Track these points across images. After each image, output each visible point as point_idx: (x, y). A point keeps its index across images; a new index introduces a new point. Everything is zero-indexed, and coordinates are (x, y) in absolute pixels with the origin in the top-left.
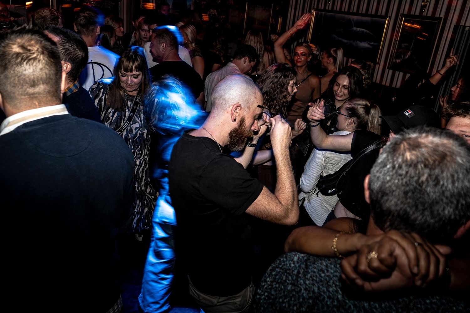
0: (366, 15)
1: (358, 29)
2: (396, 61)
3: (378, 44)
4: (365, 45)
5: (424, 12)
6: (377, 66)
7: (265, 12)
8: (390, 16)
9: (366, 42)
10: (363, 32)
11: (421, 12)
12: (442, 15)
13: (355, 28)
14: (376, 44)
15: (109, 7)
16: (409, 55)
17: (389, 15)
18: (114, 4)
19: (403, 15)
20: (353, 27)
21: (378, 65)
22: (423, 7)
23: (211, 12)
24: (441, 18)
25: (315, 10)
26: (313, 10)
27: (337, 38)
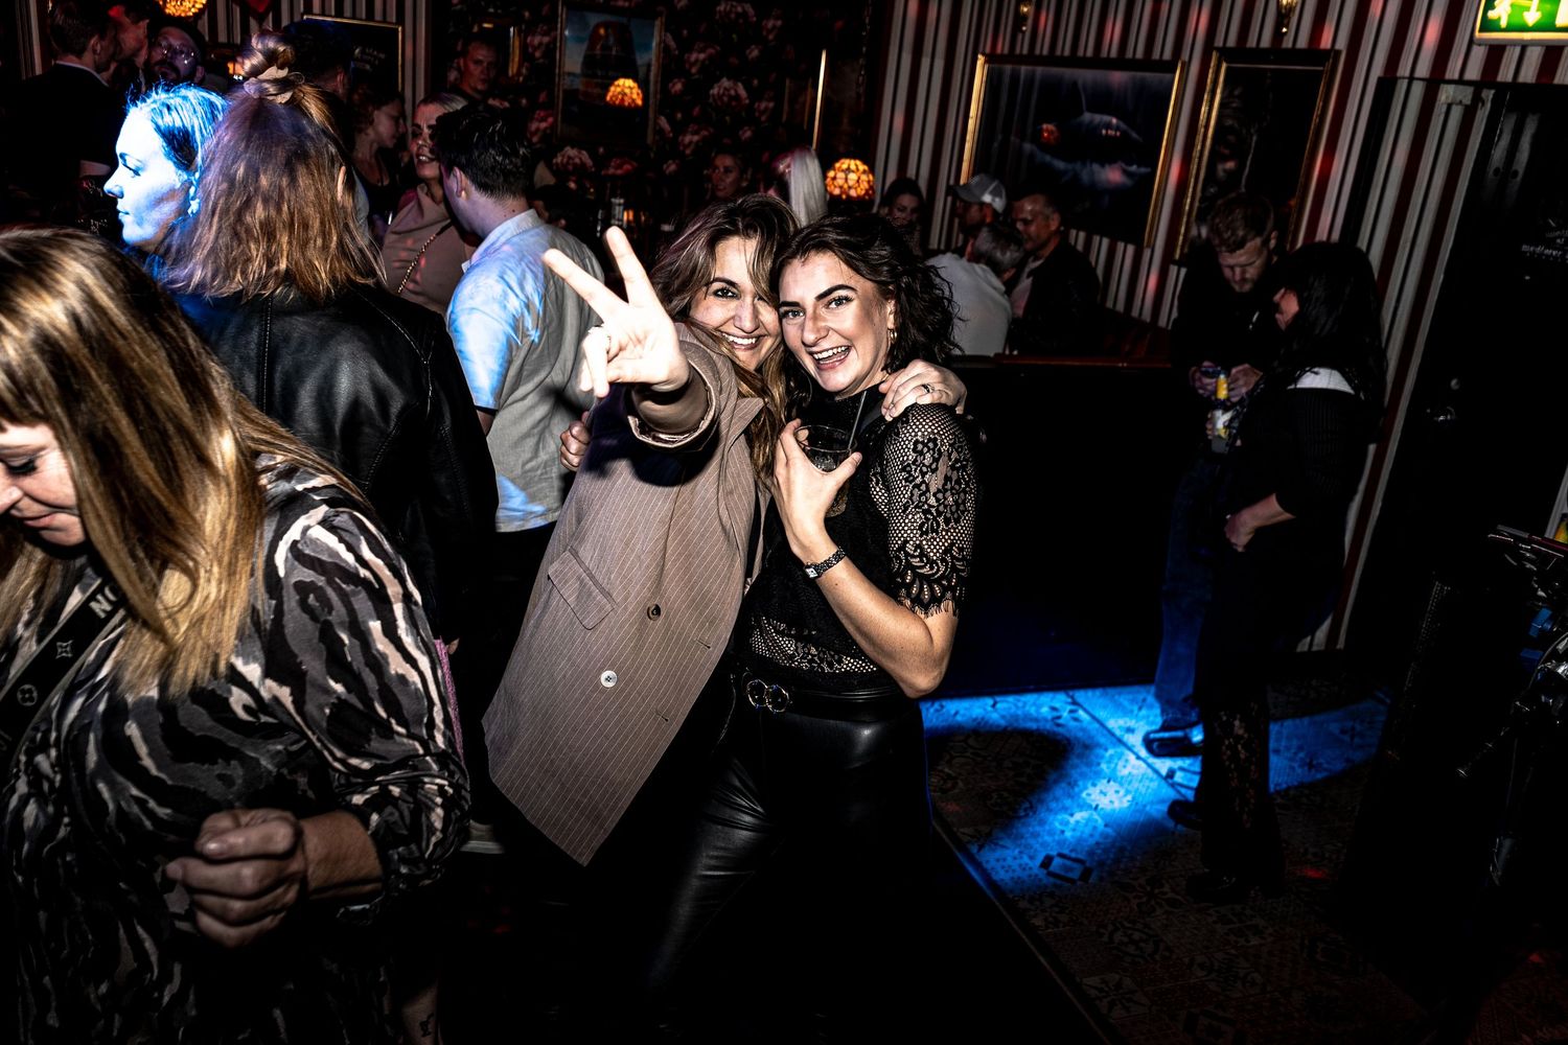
0: (1121, 63)
1: (1098, 118)
2: (1199, 234)
3: (1148, 169)
4: (1113, 175)
5: (1286, 33)
6: (1147, 253)
8: (1186, 59)
9: (1116, 165)
10: (1108, 127)
11: (1278, 36)
12: (1341, 44)
13: (1087, 117)
14: (1143, 170)
15: (368, 67)
17: (1184, 55)
18: (382, 56)
19: (1226, 54)
20: (1081, 113)
21: (1150, 251)
22: (1284, 17)
23: (725, 89)
24: (1338, 53)
25: (990, 59)
26: (981, 59)
27: (1041, 157)
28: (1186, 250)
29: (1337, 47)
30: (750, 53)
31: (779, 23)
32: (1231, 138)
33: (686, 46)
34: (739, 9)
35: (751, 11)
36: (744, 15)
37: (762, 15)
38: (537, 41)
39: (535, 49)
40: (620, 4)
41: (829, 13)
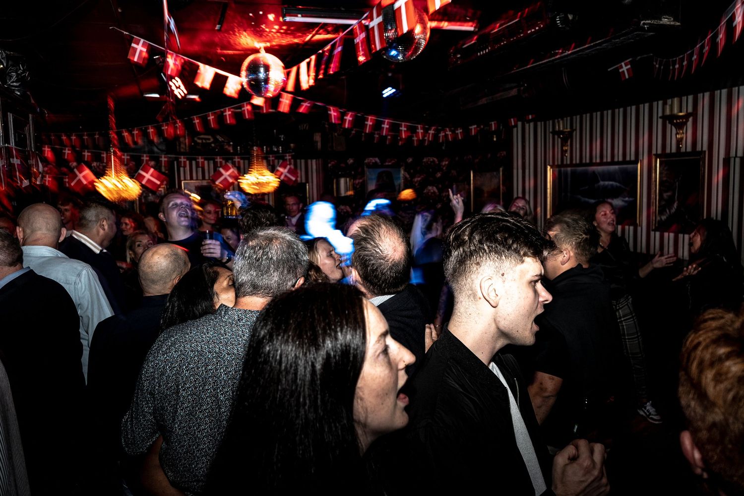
0: (613, 163)
1: (606, 183)
2: (661, 219)
3: (634, 199)
4: (618, 203)
5: (682, 147)
6: (639, 229)
7: (494, 180)
8: (642, 159)
9: (619, 199)
10: (612, 185)
11: (678, 148)
12: (705, 148)
13: (602, 183)
14: (631, 199)
16: (675, 207)
17: (640, 157)
19: (657, 156)
20: (599, 182)
22: (679, 141)
23: (429, 190)
24: (705, 152)
25: (552, 167)
26: (549, 167)
27: (583, 199)
28: (657, 225)
29: (704, 149)
30: (437, 175)
31: (447, 163)
32: (667, 184)
33: (412, 176)
34: (432, 160)
35: (436, 160)
36: (434, 161)
37: (440, 161)
38: (357, 181)
39: (357, 185)
40: (387, 164)
41: (471, 157)
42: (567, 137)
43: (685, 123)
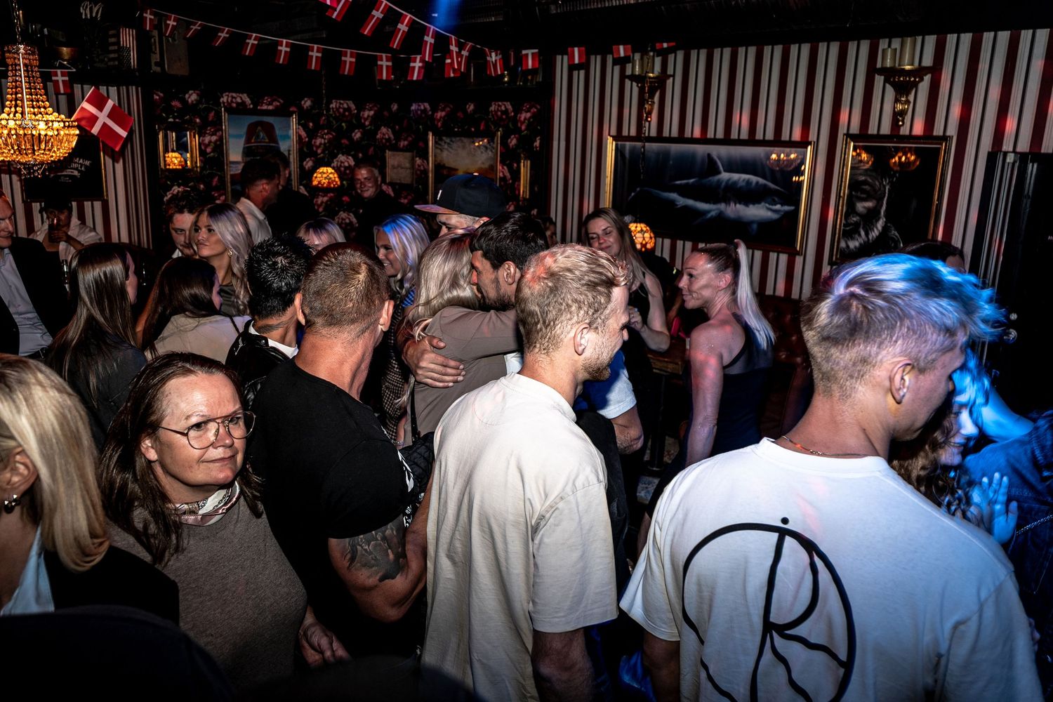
0: (751, 141)
2: (848, 246)
3: (793, 208)
5: (903, 125)
6: (799, 260)
7: (482, 152)
8: (815, 140)
9: (760, 206)
10: (748, 182)
11: (895, 125)
12: (952, 131)
13: (725, 176)
14: (787, 208)
15: (76, 173)
16: (880, 228)
17: (812, 137)
18: (87, 163)
19: (849, 137)
20: (719, 173)
21: (802, 258)
22: (898, 116)
23: (341, 162)
24: (951, 137)
25: (615, 138)
26: (610, 139)
27: (682, 201)
28: (838, 256)
29: (948, 133)
30: (355, 136)
31: (372, 113)
32: (867, 187)
33: (312, 134)
34: (345, 106)
35: (353, 107)
36: (349, 109)
37: (360, 108)
38: (207, 139)
39: (207, 146)
40: (265, 107)
41: (427, 105)
42: (652, 88)
43: (915, 85)
